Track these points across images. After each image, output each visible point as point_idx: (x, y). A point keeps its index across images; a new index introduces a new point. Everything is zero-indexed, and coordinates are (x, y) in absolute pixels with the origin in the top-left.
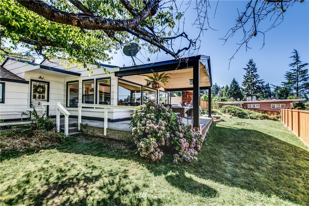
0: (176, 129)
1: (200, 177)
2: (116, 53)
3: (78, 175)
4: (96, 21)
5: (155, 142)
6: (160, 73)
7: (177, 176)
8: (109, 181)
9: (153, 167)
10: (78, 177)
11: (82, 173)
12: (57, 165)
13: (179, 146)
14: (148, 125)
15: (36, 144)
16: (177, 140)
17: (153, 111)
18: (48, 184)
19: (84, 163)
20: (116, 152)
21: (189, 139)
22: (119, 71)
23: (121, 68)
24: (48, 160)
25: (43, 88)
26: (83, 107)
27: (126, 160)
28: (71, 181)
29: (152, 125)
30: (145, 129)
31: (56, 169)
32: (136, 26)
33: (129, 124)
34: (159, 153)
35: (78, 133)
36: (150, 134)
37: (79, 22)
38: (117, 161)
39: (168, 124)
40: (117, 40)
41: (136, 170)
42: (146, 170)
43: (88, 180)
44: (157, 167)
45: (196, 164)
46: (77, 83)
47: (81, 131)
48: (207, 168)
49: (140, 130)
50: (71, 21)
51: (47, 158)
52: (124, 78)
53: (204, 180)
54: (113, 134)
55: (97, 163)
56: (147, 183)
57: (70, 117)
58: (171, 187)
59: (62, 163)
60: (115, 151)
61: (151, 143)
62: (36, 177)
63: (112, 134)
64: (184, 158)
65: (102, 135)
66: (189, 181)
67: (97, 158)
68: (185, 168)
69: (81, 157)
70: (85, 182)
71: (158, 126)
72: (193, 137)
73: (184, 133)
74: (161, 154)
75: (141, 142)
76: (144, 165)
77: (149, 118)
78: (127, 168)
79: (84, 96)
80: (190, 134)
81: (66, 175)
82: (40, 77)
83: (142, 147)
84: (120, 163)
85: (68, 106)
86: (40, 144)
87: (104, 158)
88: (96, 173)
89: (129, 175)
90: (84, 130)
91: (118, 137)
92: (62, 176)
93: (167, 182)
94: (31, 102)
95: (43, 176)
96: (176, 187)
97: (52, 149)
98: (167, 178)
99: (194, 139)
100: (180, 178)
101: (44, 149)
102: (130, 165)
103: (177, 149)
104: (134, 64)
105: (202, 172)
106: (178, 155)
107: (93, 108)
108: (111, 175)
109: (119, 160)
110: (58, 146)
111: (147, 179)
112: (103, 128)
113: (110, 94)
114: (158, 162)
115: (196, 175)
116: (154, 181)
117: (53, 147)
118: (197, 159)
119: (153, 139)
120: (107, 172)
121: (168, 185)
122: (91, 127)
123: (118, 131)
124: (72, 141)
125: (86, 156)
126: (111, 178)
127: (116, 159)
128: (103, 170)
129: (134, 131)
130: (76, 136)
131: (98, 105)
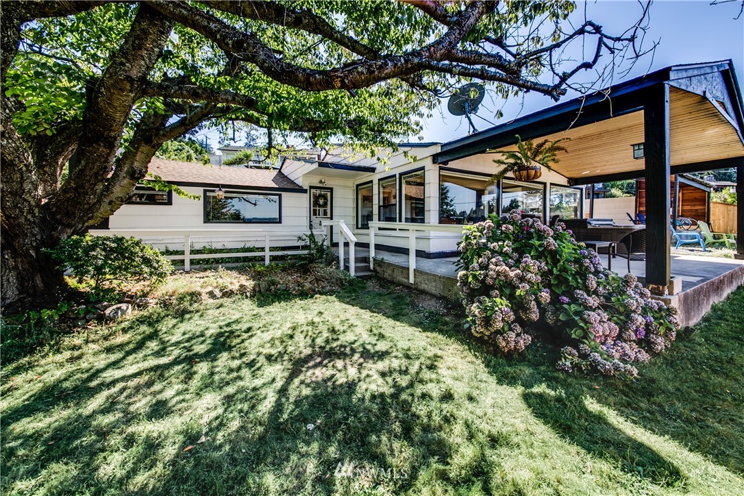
0: (578, 283)
1: (634, 422)
2: (431, 115)
3: (353, 343)
4: (369, 70)
5: (506, 309)
6: (536, 142)
7: (559, 400)
8: (400, 367)
9: (499, 364)
10: (353, 346)
11: (361, 342)
12: (331, 321)
13: (581, 328)
14: (492, 266)
15: (311, 285)
16: (577, 313)
17: (511, 236)
18: (313, 346)
19: (368, 327)
20: (427, 318)
21: (621, 314)
22: (440, 151)
23: (443, 146)
24: (322, 311)
25: (325, 197)
26: (380, 229)
27: (440, 337)
28: (342, 349)
29: (504, 268)
30: (486, 275)
31: (328, 327)
32: (449, 52)
33: (456, 264)
34: (518, 335)
35: (370, 273)
36: (496, 289)
37: (342, 82)
38: (424, 334)
39: (552, 268)
40: (429, 90)
41: (458, 360)
42: (482, 366)
43: (367, 355)
44: (510, 366)
45: (635, 386)
46: (371, 184)
47: (375, 270)
48: (672, 405)
49: (475, 276)
50: (331, 84)
51: (321, 308)
52: (451, 165)
53: (648, 433)
54: (426, 282)
55: (390, 330)
56: (475, 393)
57: (357, 244)
58: (532, 419)
59: (338, 320)
60: (424, 316)
61: (497, 309)
62: (302, 332)
63: (423, 282)
64: (595, 362)
65: (406, 281)
66: (593, 422)
67: (391, 322)
68: (590, 388)
69: (366, 314)
70: (361, 357)
71: (518, 271)
72: (634, 312)
73: (605, 297)
74: (525, 340)
75: (475, 305)
76: (478, 354)
77: (496, 252)
78: (439, 353)
79: (382, 208)
80: (624, 300)
81: (338, 339)
82: (321, 182)
83: (476, 316)
84: (429, 339)
85: (360, 226)
86: (316, 285)
87: (402, 324)
88: (382, 346)
89: (441, 366)
90: (378, 269)
91: (434, 289)
92: (333, 339)
93: (524, 406)
94: (310, 221)
95: (310, 334)
96: (546, 423)
97: (330, 295)
98: (526, 397)
99: (640, 319)
100: (567, 406)
101: (321, 293)
102: (448, 347)
103: (573, 336)
104: (472, 129)
105: (649, 412)
106: (574, 351)
107: (396, 230)
108: (408, 357)
109: (429, 334)
110: (339, 292)
111: (476, 384)
112: (408, 269)
113: (423, 200)
114: (516, 356)
115: (622, 413)
116: (493, 393)
117: (331, 293)
118: (635, 372)
119: (502, 302)
120: (400, 350)
121: (527, 413)
122: (390, 265)
123: (435, 275)
124: (359, 287)
125: (375, 314)
126: (404, 362)
127: (424, 331)
128: (396, 345)
129: (460, 277)
130: (367, 280)
131: (403, 225)
